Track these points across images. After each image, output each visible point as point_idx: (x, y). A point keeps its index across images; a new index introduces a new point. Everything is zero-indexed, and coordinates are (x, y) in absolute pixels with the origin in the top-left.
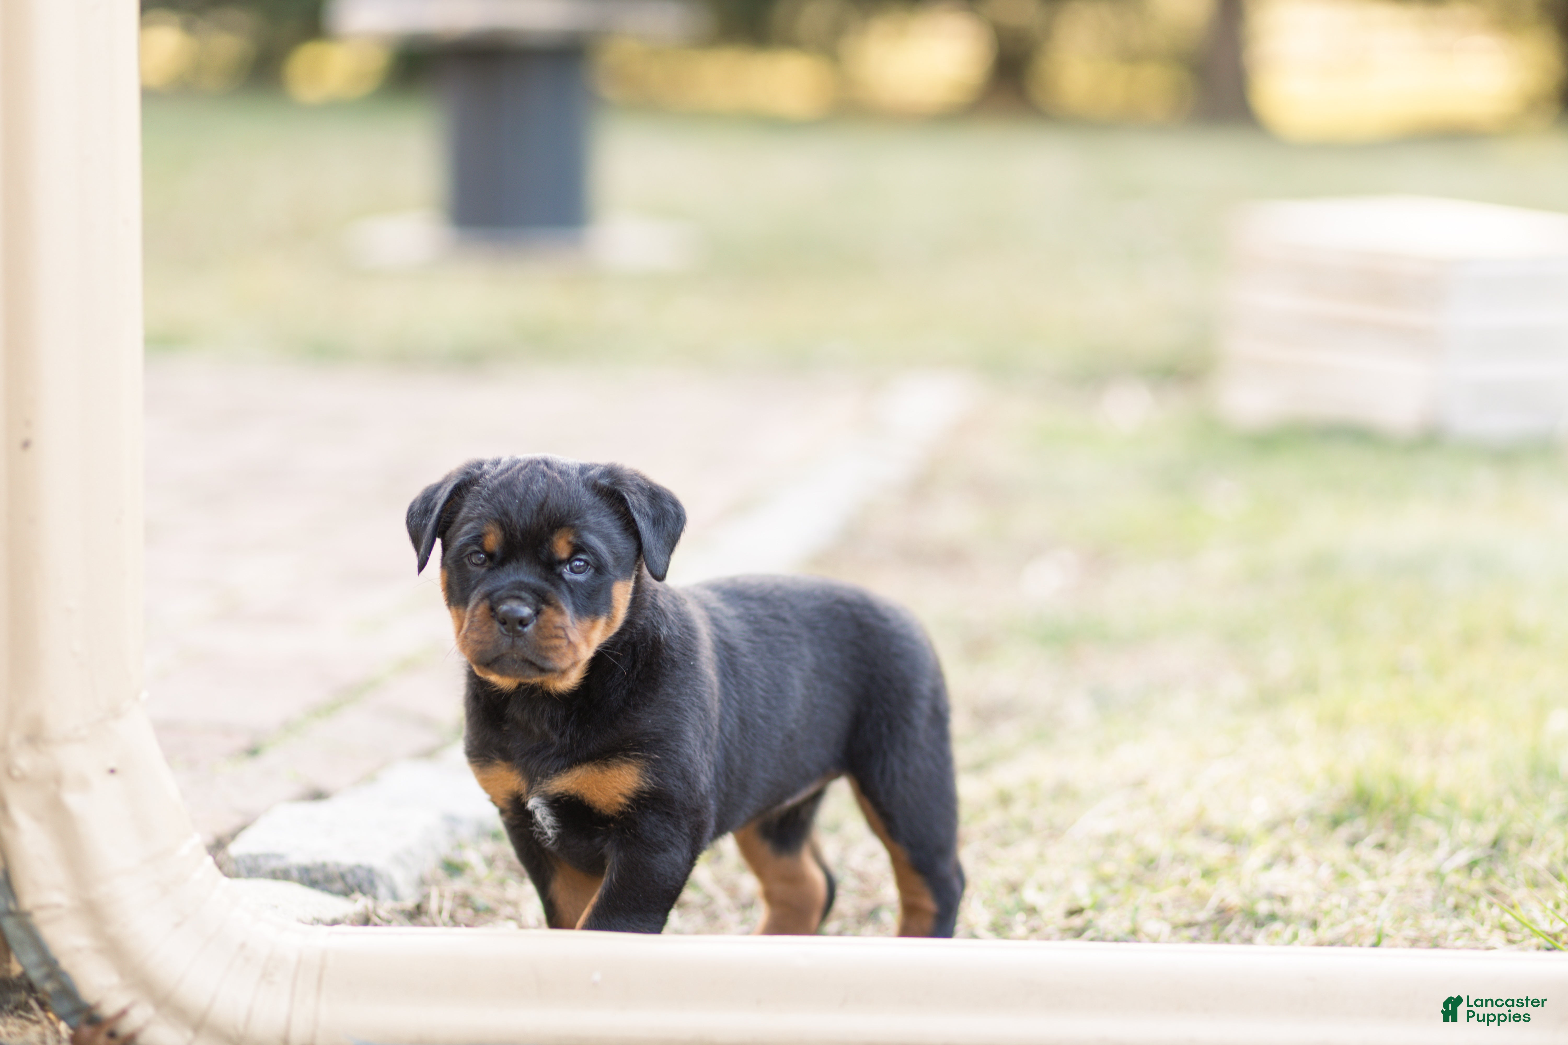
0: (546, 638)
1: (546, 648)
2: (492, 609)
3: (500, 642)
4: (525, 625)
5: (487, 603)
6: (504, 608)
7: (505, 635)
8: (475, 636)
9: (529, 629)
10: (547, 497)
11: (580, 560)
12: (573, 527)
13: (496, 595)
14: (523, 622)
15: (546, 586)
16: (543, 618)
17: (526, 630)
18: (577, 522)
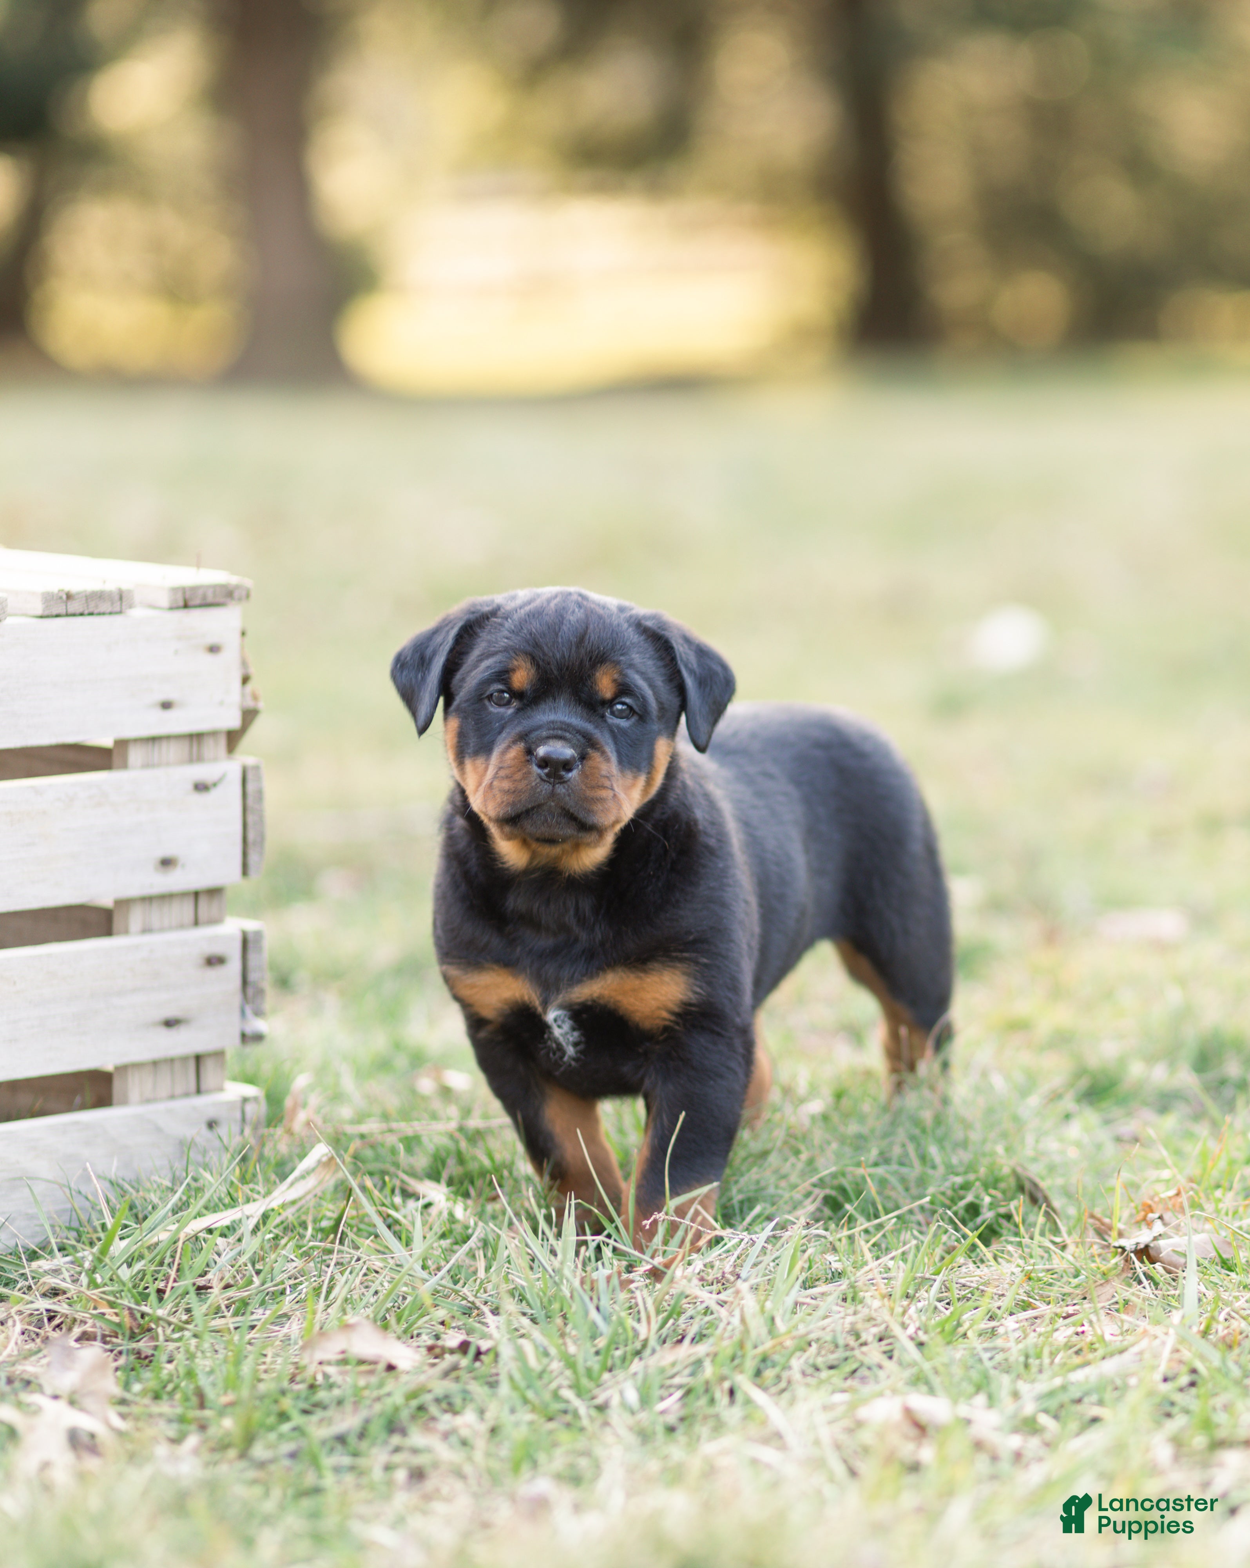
0: (593, 788)
1: (592, 799)
2: (529, 752)
3: (539, 790)
4: (570, 770)
5: (521, 745)
6: (541, 751)
7: (544, 781)
8: (506, 785)
9: (573, 775)
10: (587, 628)
11: (623, 703)
12: (618, 663)
13: (533, 735)
14: (567, 766)
15: (589, 727)
16: (590, 763)
17: (570, 775)
18: (622, 658)
